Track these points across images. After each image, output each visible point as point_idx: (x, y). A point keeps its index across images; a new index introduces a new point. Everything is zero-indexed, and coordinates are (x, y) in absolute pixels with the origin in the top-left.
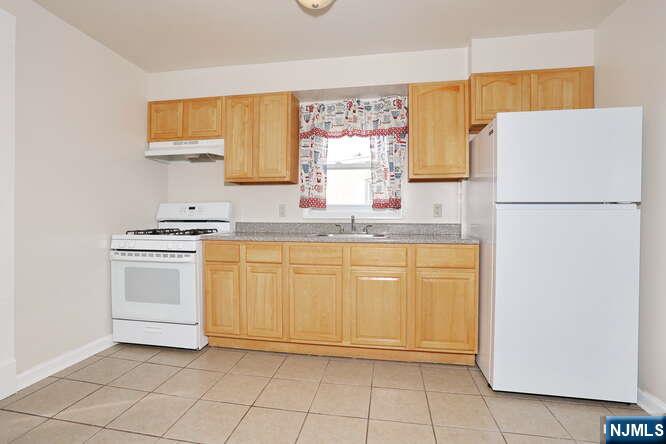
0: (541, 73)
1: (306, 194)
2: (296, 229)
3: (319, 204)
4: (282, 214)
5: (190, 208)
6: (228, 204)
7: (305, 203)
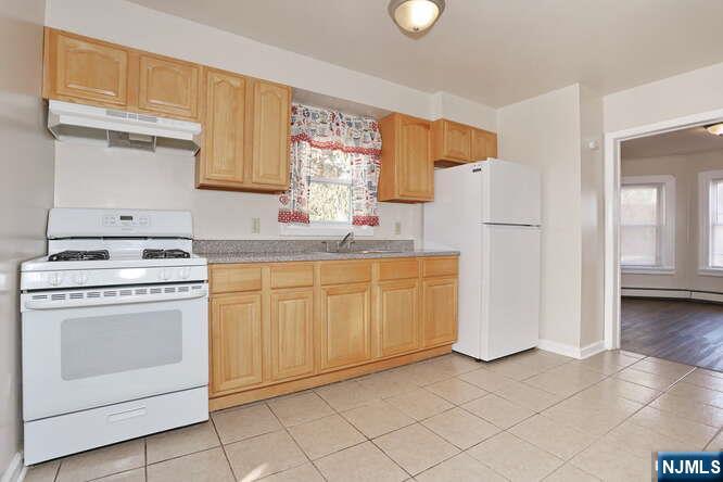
0: (479, 131)
1: (288, 207)
2: (275, 247)
3: (301, 218)
4: (256, 229)
5: (122, 218)
6: (187, 213)
7: (285, 217)
